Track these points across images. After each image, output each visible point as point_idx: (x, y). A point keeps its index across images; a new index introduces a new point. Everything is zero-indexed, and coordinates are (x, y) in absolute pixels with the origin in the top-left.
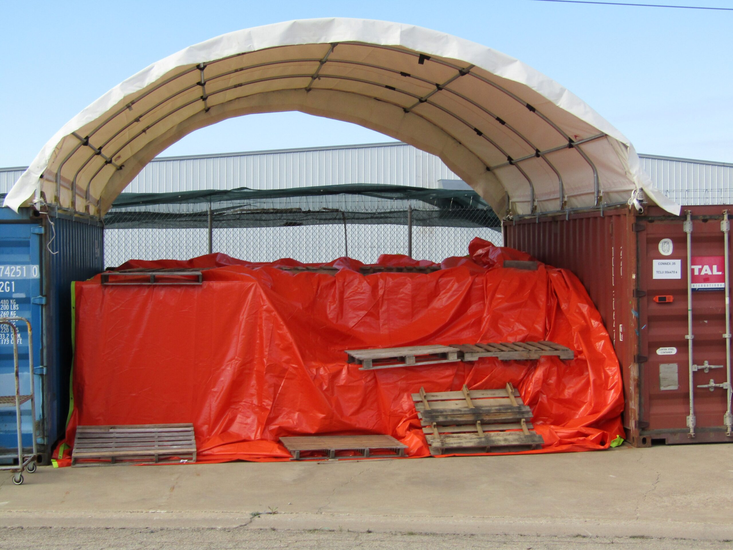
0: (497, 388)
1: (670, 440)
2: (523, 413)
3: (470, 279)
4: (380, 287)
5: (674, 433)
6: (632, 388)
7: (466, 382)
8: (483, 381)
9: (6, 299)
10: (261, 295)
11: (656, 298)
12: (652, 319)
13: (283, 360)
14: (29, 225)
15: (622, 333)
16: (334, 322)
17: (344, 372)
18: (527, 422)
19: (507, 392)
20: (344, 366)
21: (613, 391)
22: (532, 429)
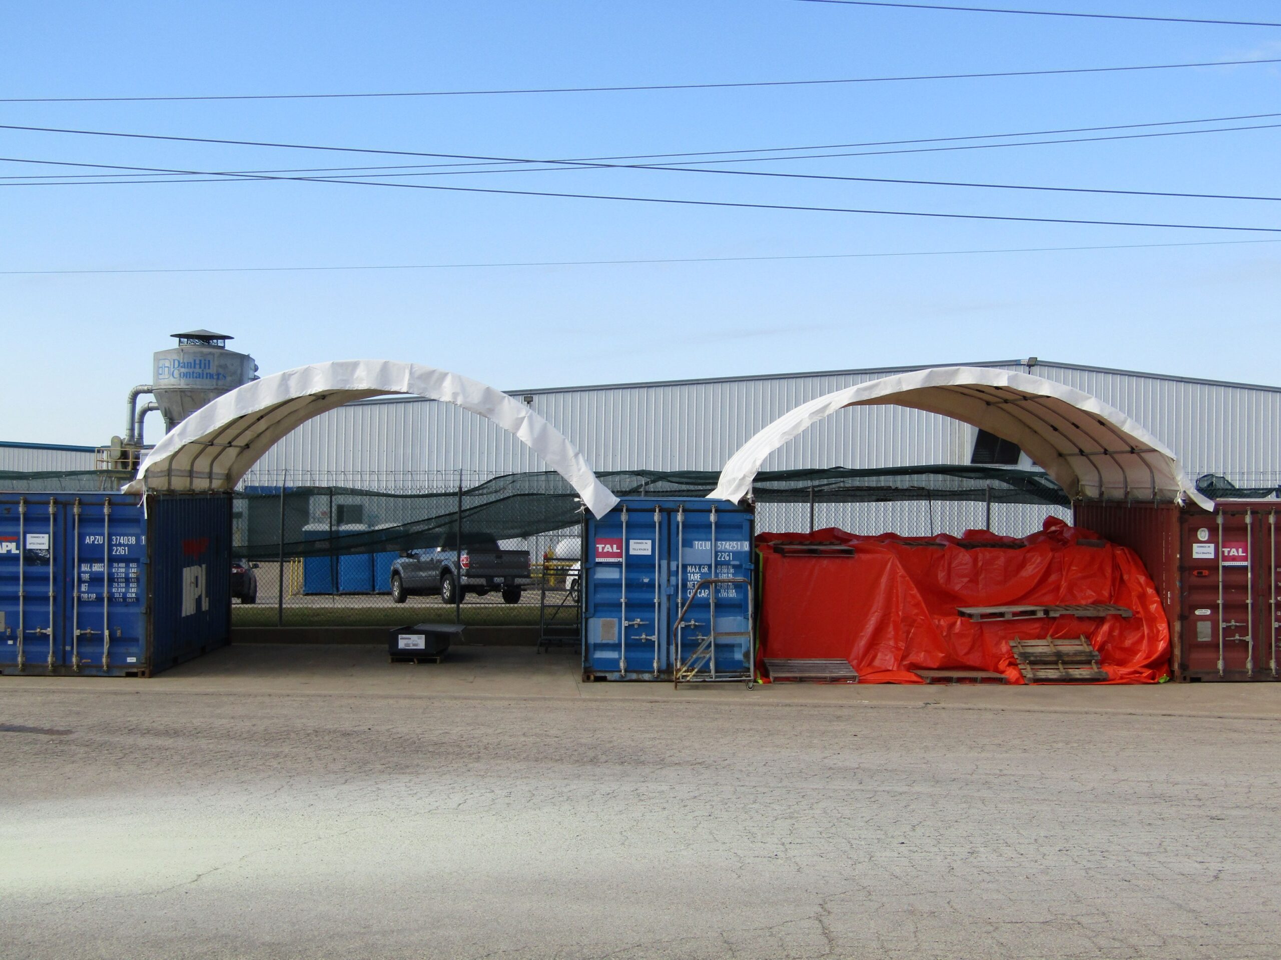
0: (1074, 638)
1: (1205, 678)
2: (1094, 656)
3: (1050, 554)
4: (979, 559)
5: (1208, 673)
6: (1176, 639)
7: (1050, 633)
8: (1063, 632)
9: (725, 565)
10: (897, 565)
11: (1195, 573)
12: (1193, 588)
13: (914, 613)
14: (742, 513)
15: (1170, 598)
16: (944, 586)
17: (959, 622)
18: (1096, 663)
19: (1081, 641)
20: (958, 619)
21: (1162, 642)
22: (1100, 668)
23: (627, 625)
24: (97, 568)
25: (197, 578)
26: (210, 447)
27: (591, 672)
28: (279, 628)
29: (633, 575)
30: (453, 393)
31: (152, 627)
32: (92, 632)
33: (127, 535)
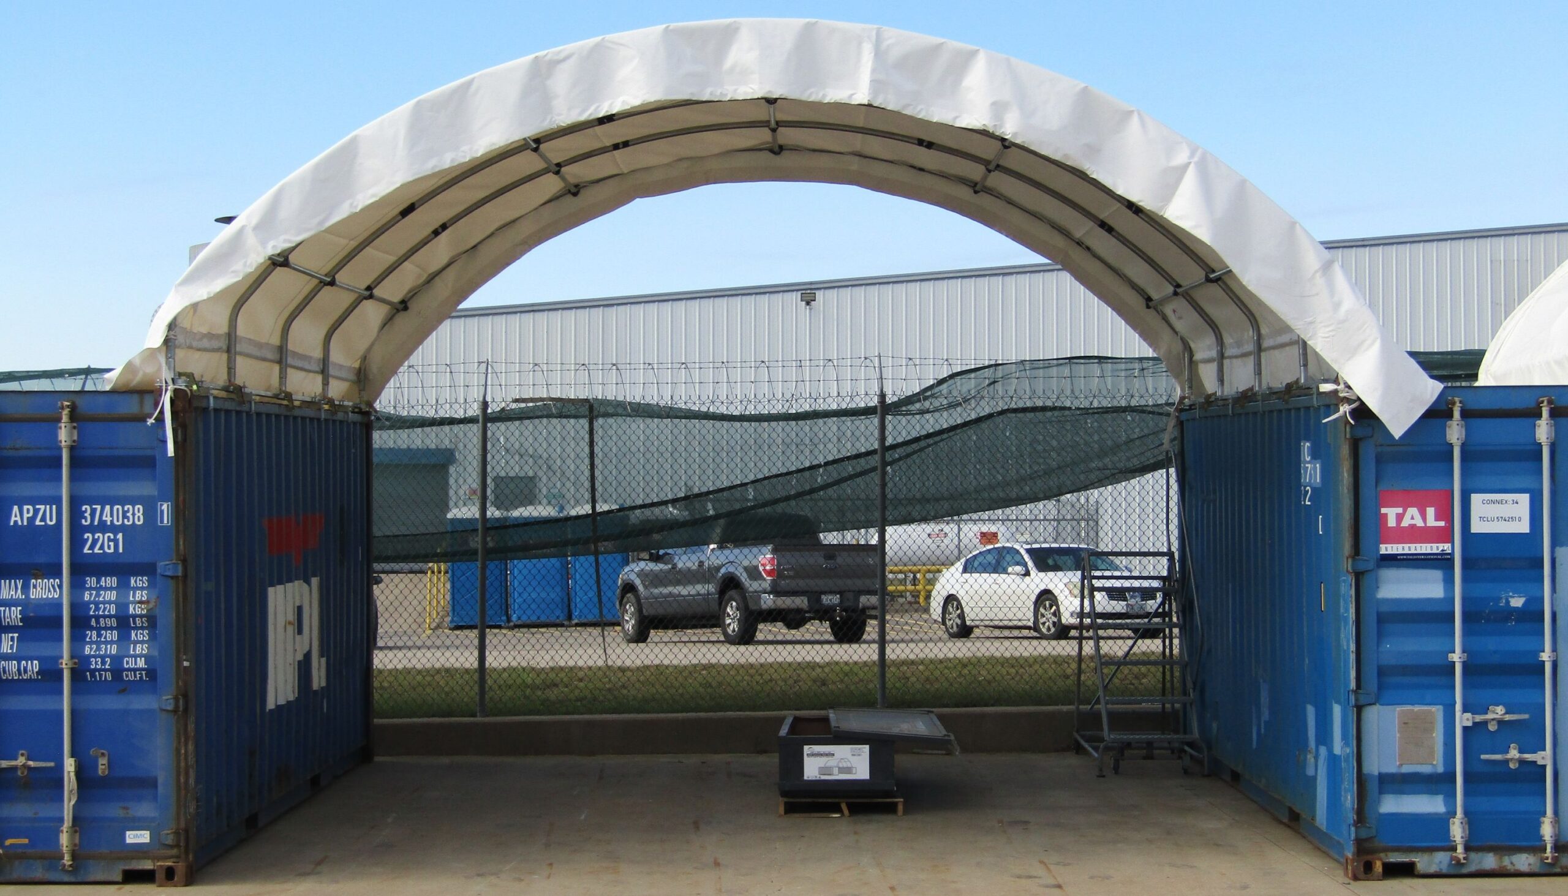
23: (1469, 724)
24: (42, 590)
25: (300, 609)
26: (328, 287)
27: (1374, 851)
28: (479, 719)
29: (1481, 590)
30: (994, 104)
31: (191, 747)
32: (31, 763)
33: (123, 501)
